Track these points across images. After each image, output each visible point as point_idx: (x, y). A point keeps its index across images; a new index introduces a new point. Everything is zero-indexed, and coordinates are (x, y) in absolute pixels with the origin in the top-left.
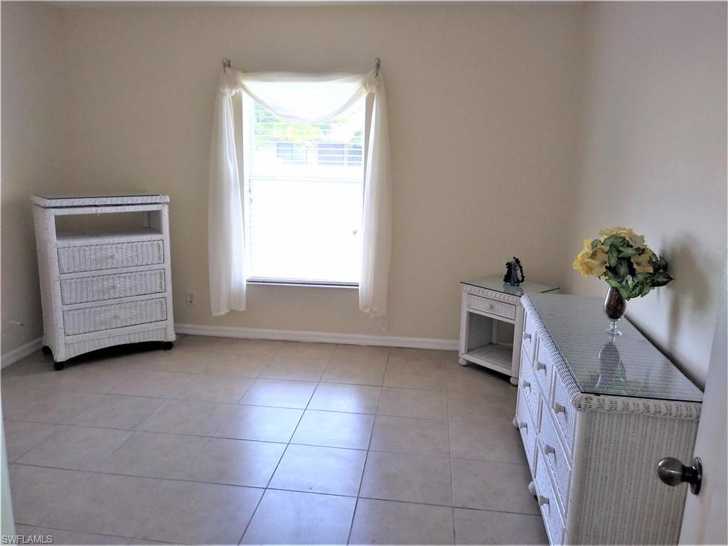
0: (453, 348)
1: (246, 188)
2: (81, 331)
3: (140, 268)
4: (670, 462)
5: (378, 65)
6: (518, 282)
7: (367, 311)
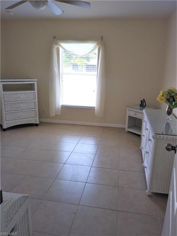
0: (124, 127)
1: (61, 77)
2: (11, 119)
3: (28, 101)
4: (169, 145)
5: (102, 38)
6: (144, 106)
7: (98, 115)
